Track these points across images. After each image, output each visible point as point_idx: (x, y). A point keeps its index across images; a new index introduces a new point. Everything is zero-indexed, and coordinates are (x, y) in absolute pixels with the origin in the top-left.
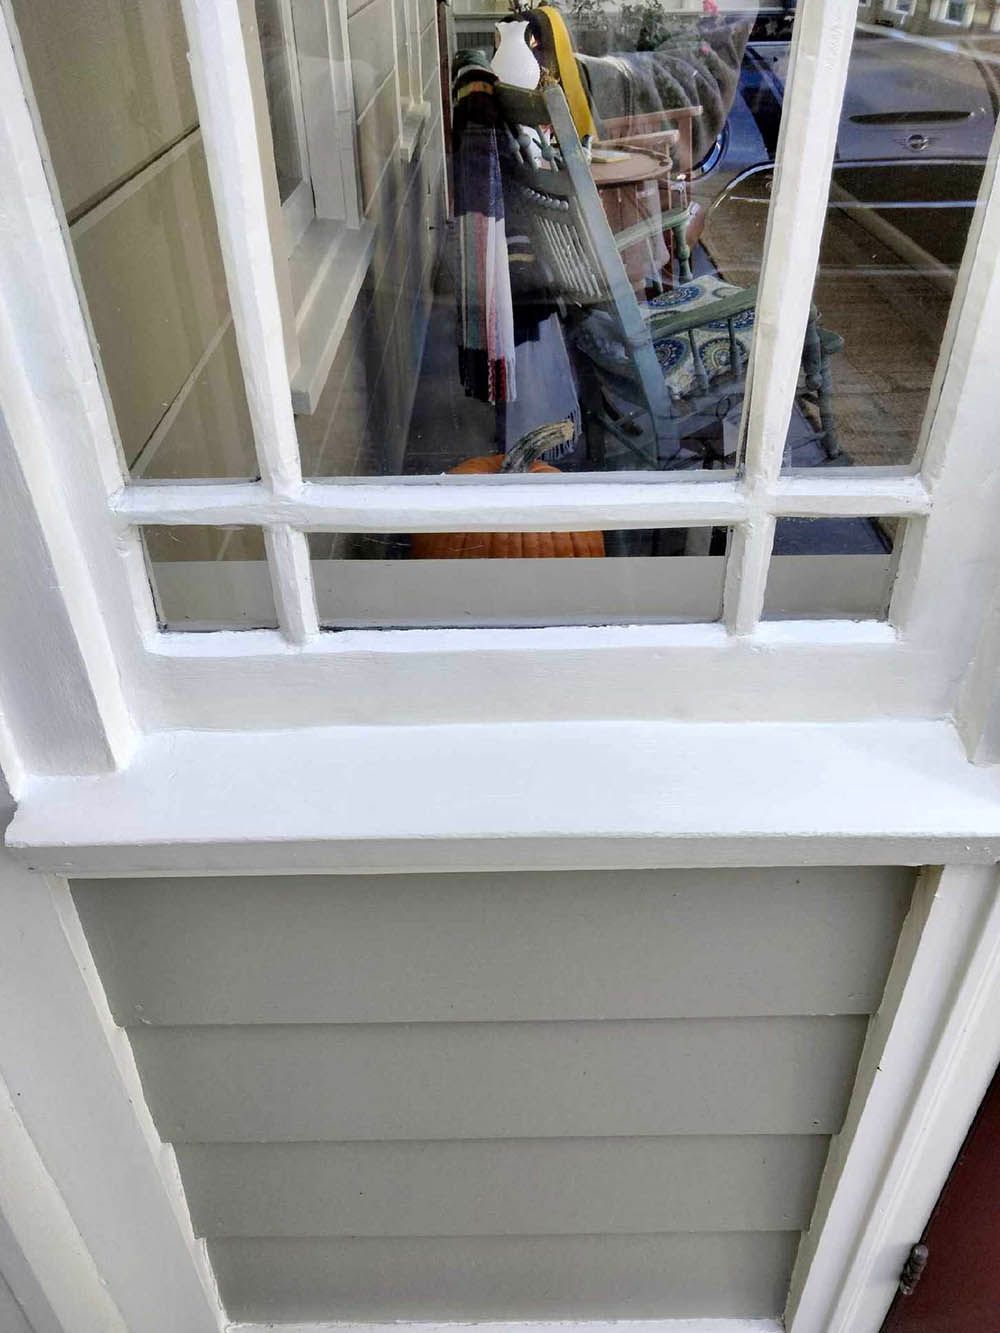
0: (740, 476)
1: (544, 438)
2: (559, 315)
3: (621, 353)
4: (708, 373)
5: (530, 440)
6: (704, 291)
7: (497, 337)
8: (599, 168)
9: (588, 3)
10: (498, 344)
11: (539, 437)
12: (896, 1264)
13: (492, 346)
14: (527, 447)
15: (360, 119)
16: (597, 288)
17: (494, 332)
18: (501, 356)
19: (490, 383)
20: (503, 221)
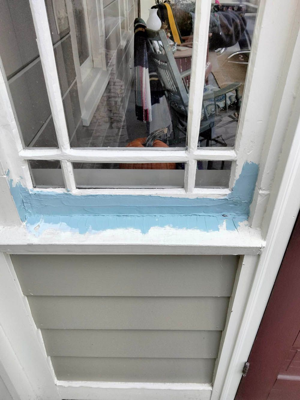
0: (187, 149)
1: (158, 133)
2: (166, 96)
3: (183, 108)
4: (208, 114)
5: (154, 133)
6: (209, 89)
7: (146, 103)
8: (179, 52)
9: (179, 1)
10: (146, 105)
11: (157, 132)
12: (241, 368)
13: (145, 105)
14: (153, 135)
15: (107, 38)
16: (176, 89)
17: (145, 101)
18: (147, 108)
19: (144, 116)
20: (148, 68)
